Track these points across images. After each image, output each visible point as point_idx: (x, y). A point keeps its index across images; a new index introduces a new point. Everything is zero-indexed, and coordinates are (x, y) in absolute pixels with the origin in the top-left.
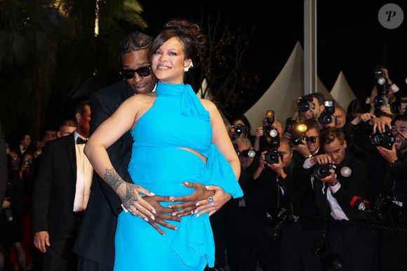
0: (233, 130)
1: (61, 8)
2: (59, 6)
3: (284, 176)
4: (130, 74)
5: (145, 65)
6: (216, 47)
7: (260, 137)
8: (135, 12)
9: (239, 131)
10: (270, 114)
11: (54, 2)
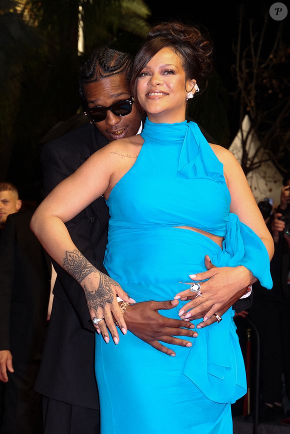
0: (287, 193)
1: (26, 13)
2: (23, 11)
4: (101, 113)
6: (263, 66)
8: (139, 16)
11: (16, 4)
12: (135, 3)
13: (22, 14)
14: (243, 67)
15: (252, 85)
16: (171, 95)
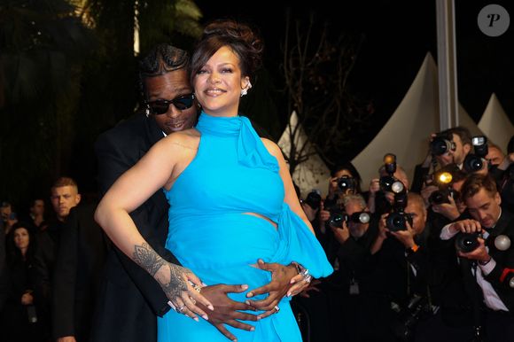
0: (335, 184)
1: (85, 17)
2: (82, 14)
3: (415, 248)
4: (162, 107)
5: (185, 92)
6: (309, 64)
7: (377, 193)
8: (191, 19)
9: (344, 185)
10: (389, 159)
11: (75, 8)
12: (188, 6)
13: (81, 18)
14: (291, 66)
15: (299, 83)
16: (229, 92)
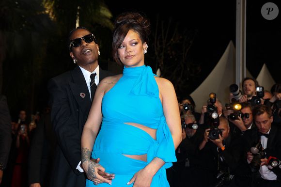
0: (182, 107)
1: (51, 14)
2: (49, 13)
3: (223, 148)
6: (168, 44)
7: (205, 113)
9: (186, 108)
10: (212, 96)
14: (158, 44)
15: (162, 54)
